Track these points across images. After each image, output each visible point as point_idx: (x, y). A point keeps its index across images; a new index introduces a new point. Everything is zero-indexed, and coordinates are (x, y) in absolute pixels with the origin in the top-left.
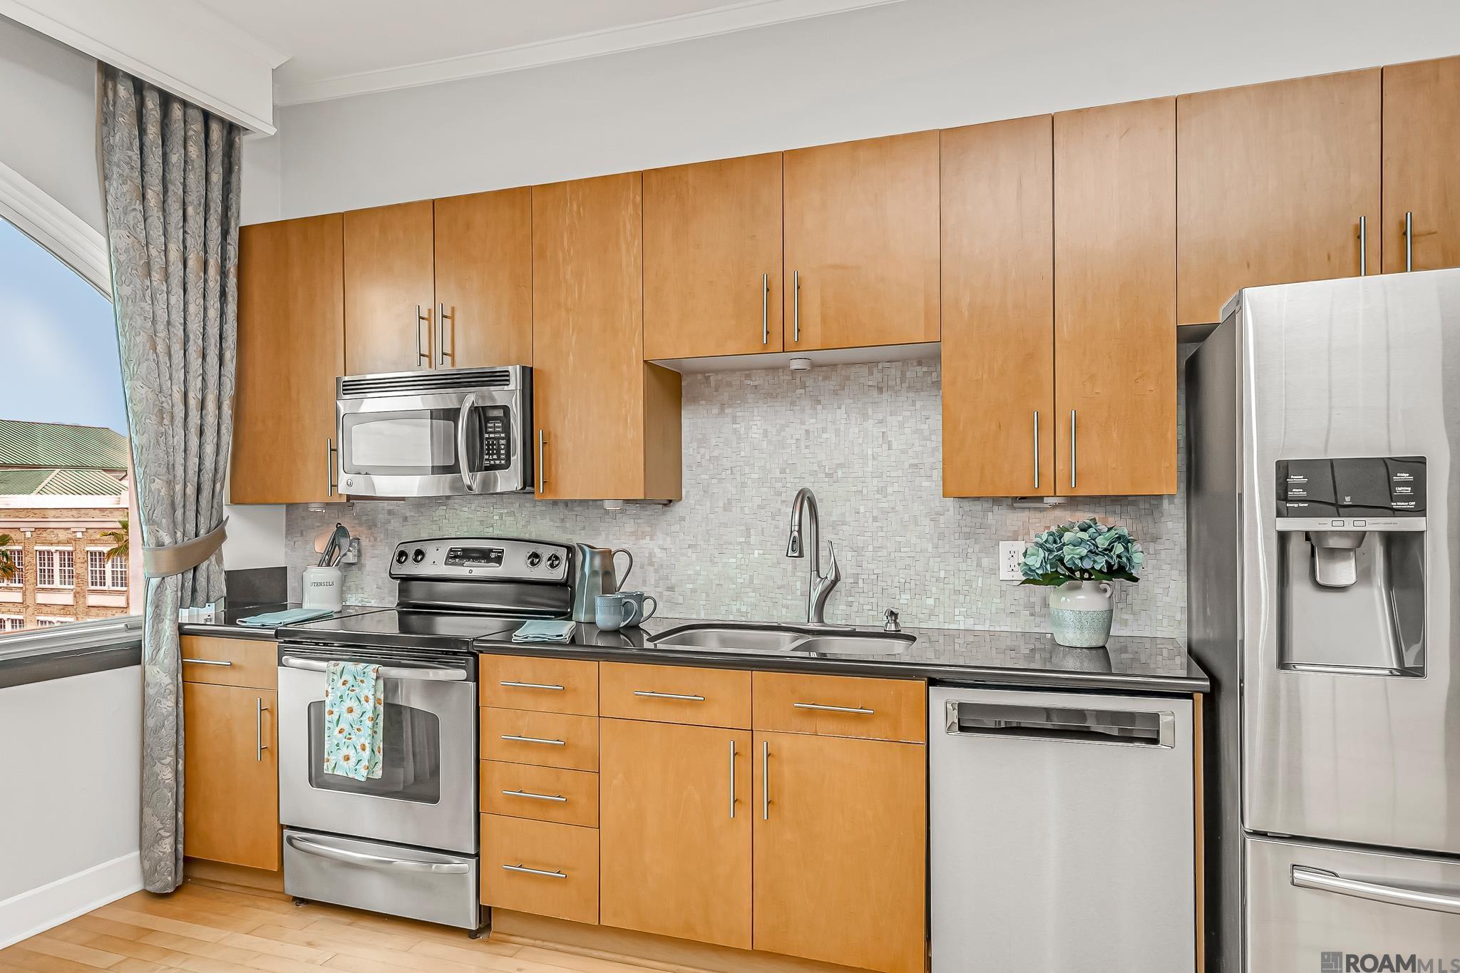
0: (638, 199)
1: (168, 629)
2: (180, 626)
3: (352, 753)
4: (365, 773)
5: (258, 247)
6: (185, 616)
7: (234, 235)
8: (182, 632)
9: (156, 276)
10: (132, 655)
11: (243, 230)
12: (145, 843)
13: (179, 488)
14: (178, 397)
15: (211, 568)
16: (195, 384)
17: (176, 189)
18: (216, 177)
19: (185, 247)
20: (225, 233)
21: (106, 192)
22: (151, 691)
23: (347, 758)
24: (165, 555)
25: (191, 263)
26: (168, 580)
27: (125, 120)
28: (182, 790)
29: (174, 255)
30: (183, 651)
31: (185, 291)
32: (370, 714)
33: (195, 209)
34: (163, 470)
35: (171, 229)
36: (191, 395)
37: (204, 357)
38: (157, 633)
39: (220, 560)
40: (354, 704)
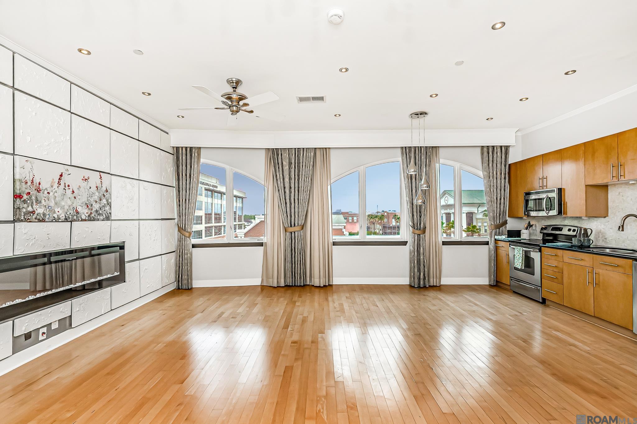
0: (584, 149)
1: (493, 239)
2: (495, 239)
3: (519, 263)
4: (520, 267)
5: (513, 168)
6: (496, 237)
7: (507, 166)
8: (495, 240)
9: (491, 178)
10: (487, 243)
11: (509, 165)
12: (490, 276)
13: (495, 214)
14: (495, 198)
15: (503, 229)
16: (499, 196)
17: (495, 162)
18: (503, 157)
19: (497, 171)
20: (505, 166)
21: (482, 166)
22: (491, 250)
23: (518, 264)
24: (493, 226)
25: (498, 174)
26: (493, 231)
27: (485, 154)
28: (495, 268)
29: (495, 173)
30: (496, 243)
31: (497, 179)
32: (521, 257)
33: (499, 164)
34: (492, 211)
35: (494, 169)
36: (498, 198)
37: (501, 190)
38: (491, 240)
39: (506, 228)
40: (519, 255)
